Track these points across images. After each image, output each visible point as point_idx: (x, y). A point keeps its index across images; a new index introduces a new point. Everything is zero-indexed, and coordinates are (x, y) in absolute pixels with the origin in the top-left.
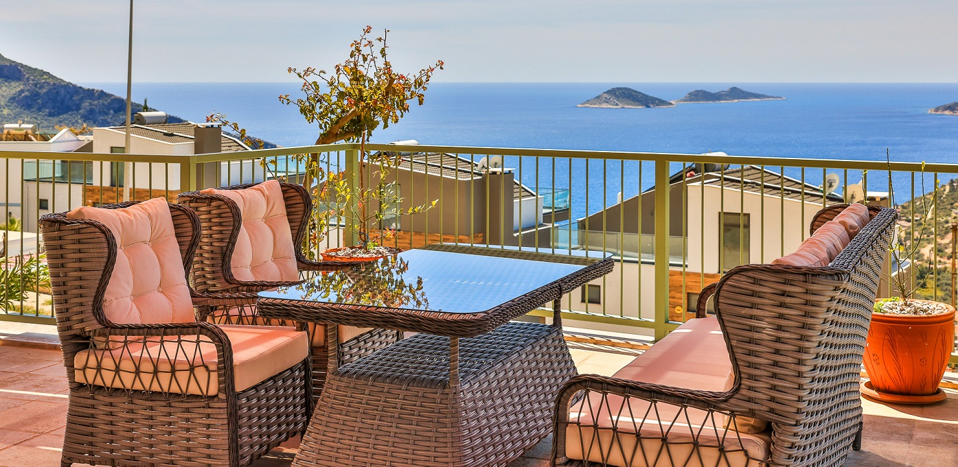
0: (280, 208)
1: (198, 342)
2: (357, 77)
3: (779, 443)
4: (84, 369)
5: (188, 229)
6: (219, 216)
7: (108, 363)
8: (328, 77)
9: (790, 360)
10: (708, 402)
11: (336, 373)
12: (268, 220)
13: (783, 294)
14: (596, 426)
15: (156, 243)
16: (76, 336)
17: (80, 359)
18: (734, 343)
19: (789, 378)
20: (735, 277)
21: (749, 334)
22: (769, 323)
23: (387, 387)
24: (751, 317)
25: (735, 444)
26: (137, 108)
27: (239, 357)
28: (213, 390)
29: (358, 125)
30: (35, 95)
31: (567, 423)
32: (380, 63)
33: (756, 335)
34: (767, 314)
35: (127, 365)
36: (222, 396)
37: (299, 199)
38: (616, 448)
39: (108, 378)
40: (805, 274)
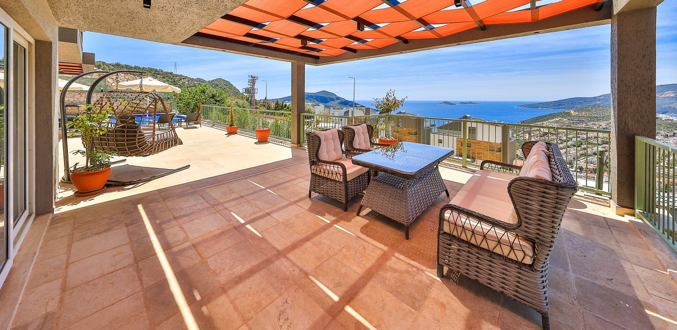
0: (366, 130)
1: (338, 167)
2: (388, 100)
3: (541, 252)
4: (313, 170)
5: (341, 136)
6: (350, 132)
7: (318, 169)
8: (381, 100)
9: (548, 220)
10: (506, 227)
11: (373, 180)
12: (363, 133)
13: (544, 192)
14: (455, 224)
15: (333, 139)
16: (312, 162)
17: (313, 167)
18: (518, 207)
19: (547, 228)
20: (518, 181)
21: (527, 206)
22: (537, 203)
23: (386, 186)
24: (527, 199)
25: (518, 247)
26: (355, 104)
27: (348, 172)
28: (341, 181)
29: (388, 110)
30: (342, 102)
31: (444, 220)
32: (393, 97)
33: (530, 207)
34: (536, 199)
35: (322, 170)
36: (343, 182)
37: (370, 128)
38: (463, 233)
39: (318, 173)
40: (557, 186)
